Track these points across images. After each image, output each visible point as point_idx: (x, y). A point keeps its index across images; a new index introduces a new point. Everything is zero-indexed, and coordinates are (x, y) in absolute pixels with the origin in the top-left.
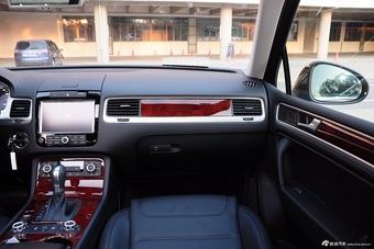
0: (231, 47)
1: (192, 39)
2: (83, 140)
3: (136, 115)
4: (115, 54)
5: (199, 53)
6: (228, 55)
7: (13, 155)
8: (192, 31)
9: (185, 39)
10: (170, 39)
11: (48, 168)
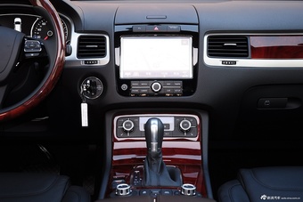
2: (178, 88)
3: (245, 56)
7: (84, 107)
11: (127, 124)
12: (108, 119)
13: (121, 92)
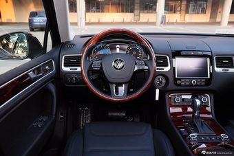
0: (164, 17)
1: (136, 12)
2: (203, 82)
4: (88, 21)
5: (141, 21)
6: (162, 23)
7: (157, 91)
8: (137, 6)
9: (132, 11)
10: (123, 11)
11: (178, 99)
12: (167, 96)
13: (176, 85)
